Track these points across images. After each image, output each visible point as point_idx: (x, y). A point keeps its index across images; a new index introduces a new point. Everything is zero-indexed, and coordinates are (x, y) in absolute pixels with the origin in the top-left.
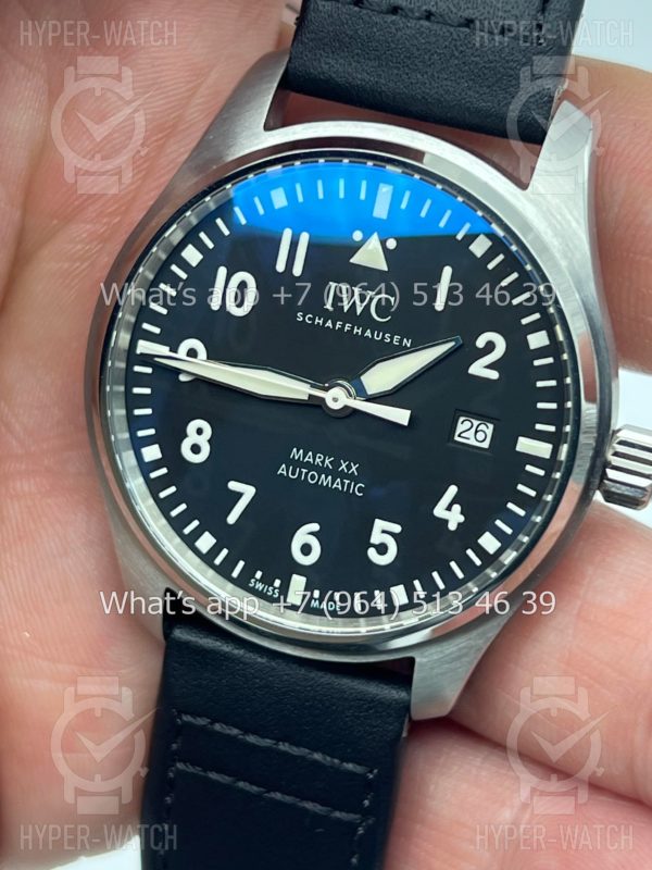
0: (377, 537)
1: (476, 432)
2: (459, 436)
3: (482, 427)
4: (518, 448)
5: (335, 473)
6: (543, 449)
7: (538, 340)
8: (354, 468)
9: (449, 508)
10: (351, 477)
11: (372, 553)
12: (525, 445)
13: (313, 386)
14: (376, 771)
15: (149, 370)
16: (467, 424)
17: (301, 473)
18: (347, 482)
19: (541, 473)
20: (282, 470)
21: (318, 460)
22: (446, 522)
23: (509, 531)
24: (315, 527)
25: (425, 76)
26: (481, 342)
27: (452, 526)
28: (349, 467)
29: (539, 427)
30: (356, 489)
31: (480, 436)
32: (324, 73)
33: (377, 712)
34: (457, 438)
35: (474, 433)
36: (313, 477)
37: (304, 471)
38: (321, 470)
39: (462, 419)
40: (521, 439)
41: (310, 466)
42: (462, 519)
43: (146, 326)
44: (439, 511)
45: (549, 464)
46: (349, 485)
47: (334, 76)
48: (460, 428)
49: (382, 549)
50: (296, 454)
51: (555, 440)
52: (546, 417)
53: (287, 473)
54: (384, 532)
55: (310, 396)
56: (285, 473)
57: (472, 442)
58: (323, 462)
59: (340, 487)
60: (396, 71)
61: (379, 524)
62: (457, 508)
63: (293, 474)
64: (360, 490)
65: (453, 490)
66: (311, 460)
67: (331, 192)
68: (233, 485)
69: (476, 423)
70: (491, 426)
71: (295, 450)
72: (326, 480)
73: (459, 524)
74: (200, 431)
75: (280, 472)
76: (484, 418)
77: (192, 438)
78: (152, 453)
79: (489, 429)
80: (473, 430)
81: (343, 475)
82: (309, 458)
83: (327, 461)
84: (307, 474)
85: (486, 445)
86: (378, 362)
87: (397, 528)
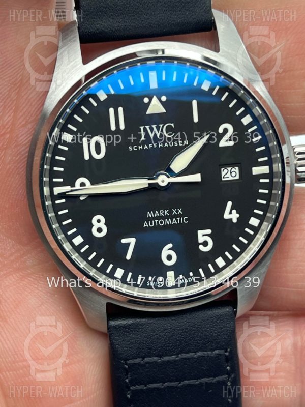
0: (201, 239)
1: (231, 173)
2: (224, 178)
3: (233, 170)
4: (254, 173)
5: (171, 217)
6: (265, 170)
7: (247, 120)
8: (180, 211)
9: (231, 213)
10: (180, 216)
11: (201, 247)
12: (256, 171)
13: (149, 179)
14: (229, 350)
15: (64, 201)
16: (226, 171)
17: (155, 222)
18: (178, 218)
19: (267, 181)
20: (146, 225)
21: (161, 213)
22: (231, 220)
23: (261, 213)
24: (170, 245)
25: (148, 15)
26: (221, 130)
27: (235, 221)
28: (177, 211)
29: (260, 160)
30: (184, 220)
31: (233, 174)
32: (98, 30)
33: (221, 320)
34: (223, 179)
35: (230, 174)
36: (161, 223)
37: (156, 221)
38: (164, 218)
39: (222, 169)
40: (254, 169)
41: (158, 218)
42: (238, 215)
43: (55, 180)
44: (226, 216)
45: (270, 175)
46: (180, 220)
47: (103, 29)
48: (223, 174)
49: (205, 244)
50: (150, 214)
51: (269, 163)
52: (262, 154)
53: (148, 225)
54: (203, 235)
55: (149, 184)
56: (147, 225)
57: (231, 178)
58: (164, 213)
59: (176, 222)
60: (133, 17)
61: (200, 233)
62: (234, 211)
63: (151, 224)
64: (186, 220)
65: (230, 204)
66: (158, 215)
67: (126, 83)
68: (124, 241)
69: (229, 169)
70: (237, 168)
71: (148, 213)
72: (168, 222)
73: (238, 219)
74: (99, 221)
75: (145, 226)
76: (232, 165)
77: (96, 225)
78: (78, 240)
79: (237, 170)
80: (229, 172)
81: (176, 216)
82: (157, 214)
83: (166, 212)
84: (158, 222)
85: (237, 177)
86: (176, 157)
87: (209, 231)
